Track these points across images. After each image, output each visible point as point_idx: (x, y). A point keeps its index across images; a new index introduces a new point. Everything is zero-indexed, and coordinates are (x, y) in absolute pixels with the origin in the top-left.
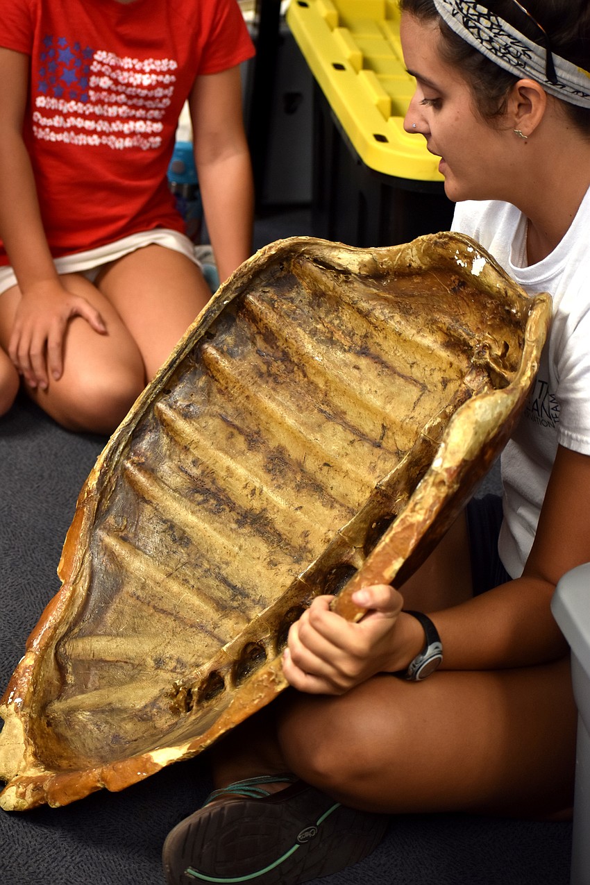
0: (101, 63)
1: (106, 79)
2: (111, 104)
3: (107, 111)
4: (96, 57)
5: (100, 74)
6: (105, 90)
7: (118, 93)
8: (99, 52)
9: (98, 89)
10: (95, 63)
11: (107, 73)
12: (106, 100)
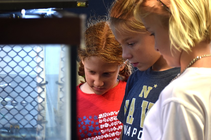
0: (102, 119)
1: (106, 124)
2: (111, 132)
3: (111, 135)
4: (99, 118)
5: (103, 123)
6: (107, 128)
7: (112, 127)
8: (99, 115)
9: (104, 129)
10: (100, 120)
11: (105, 121)
12: (109, 131)
